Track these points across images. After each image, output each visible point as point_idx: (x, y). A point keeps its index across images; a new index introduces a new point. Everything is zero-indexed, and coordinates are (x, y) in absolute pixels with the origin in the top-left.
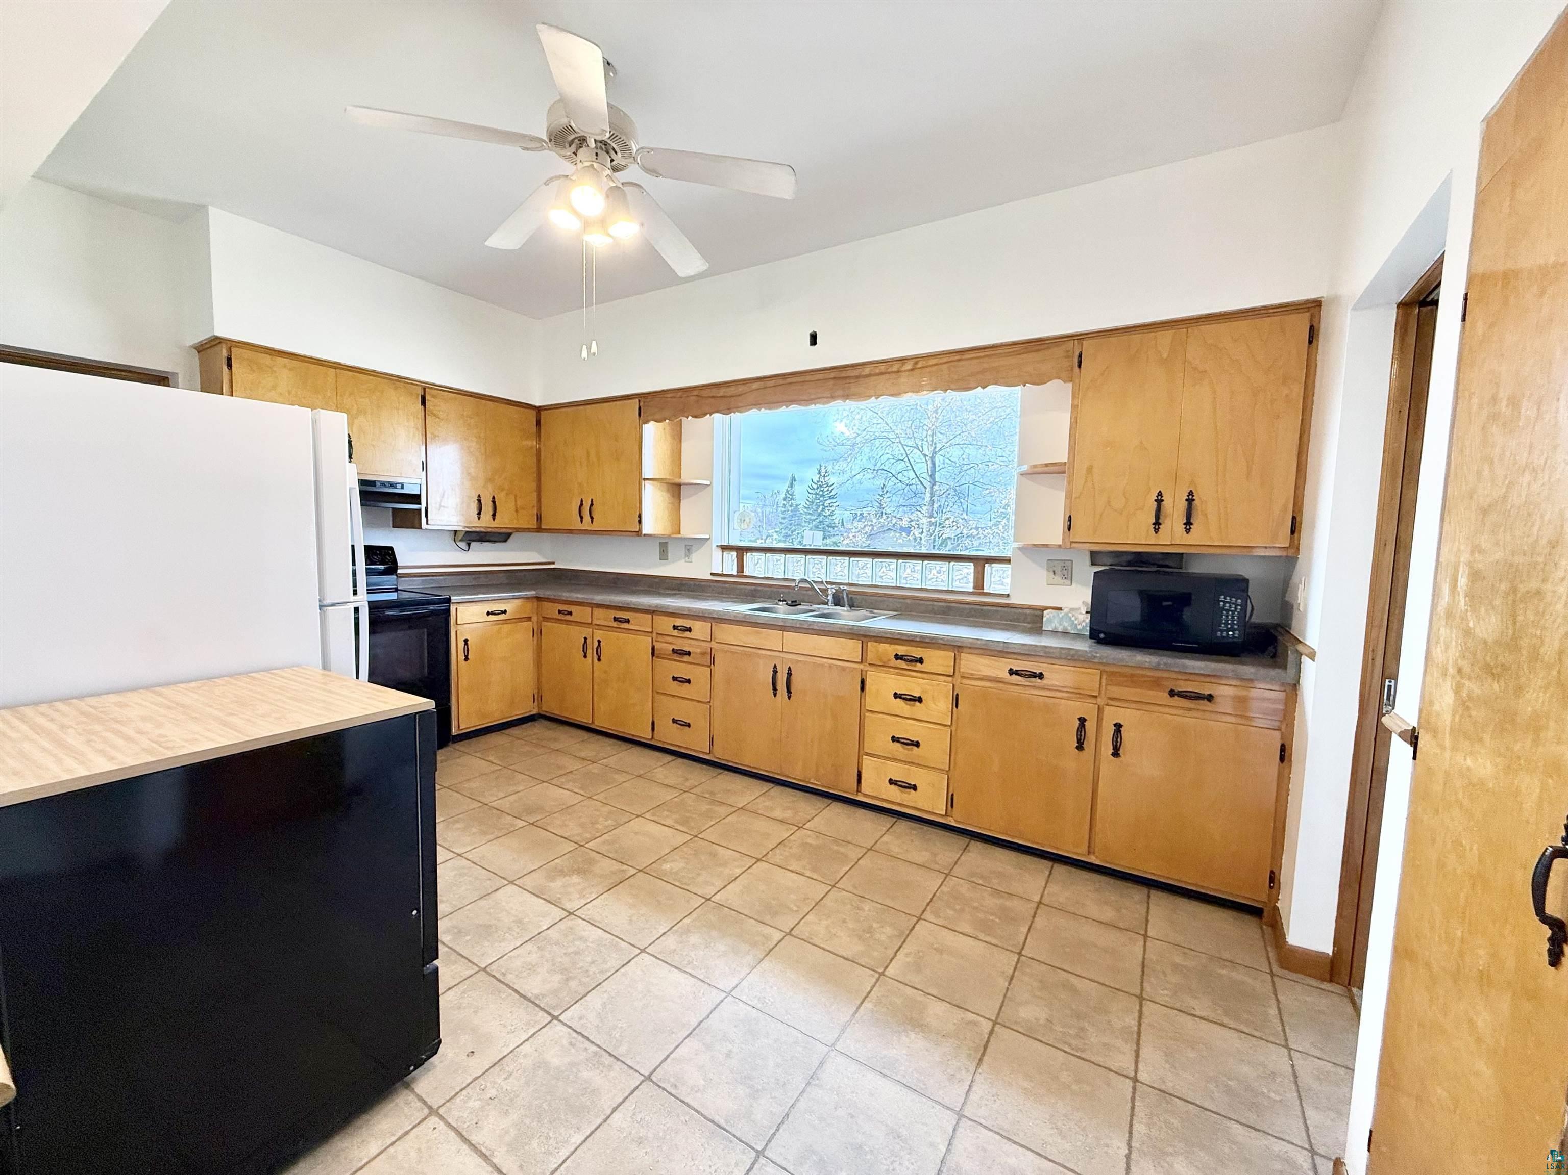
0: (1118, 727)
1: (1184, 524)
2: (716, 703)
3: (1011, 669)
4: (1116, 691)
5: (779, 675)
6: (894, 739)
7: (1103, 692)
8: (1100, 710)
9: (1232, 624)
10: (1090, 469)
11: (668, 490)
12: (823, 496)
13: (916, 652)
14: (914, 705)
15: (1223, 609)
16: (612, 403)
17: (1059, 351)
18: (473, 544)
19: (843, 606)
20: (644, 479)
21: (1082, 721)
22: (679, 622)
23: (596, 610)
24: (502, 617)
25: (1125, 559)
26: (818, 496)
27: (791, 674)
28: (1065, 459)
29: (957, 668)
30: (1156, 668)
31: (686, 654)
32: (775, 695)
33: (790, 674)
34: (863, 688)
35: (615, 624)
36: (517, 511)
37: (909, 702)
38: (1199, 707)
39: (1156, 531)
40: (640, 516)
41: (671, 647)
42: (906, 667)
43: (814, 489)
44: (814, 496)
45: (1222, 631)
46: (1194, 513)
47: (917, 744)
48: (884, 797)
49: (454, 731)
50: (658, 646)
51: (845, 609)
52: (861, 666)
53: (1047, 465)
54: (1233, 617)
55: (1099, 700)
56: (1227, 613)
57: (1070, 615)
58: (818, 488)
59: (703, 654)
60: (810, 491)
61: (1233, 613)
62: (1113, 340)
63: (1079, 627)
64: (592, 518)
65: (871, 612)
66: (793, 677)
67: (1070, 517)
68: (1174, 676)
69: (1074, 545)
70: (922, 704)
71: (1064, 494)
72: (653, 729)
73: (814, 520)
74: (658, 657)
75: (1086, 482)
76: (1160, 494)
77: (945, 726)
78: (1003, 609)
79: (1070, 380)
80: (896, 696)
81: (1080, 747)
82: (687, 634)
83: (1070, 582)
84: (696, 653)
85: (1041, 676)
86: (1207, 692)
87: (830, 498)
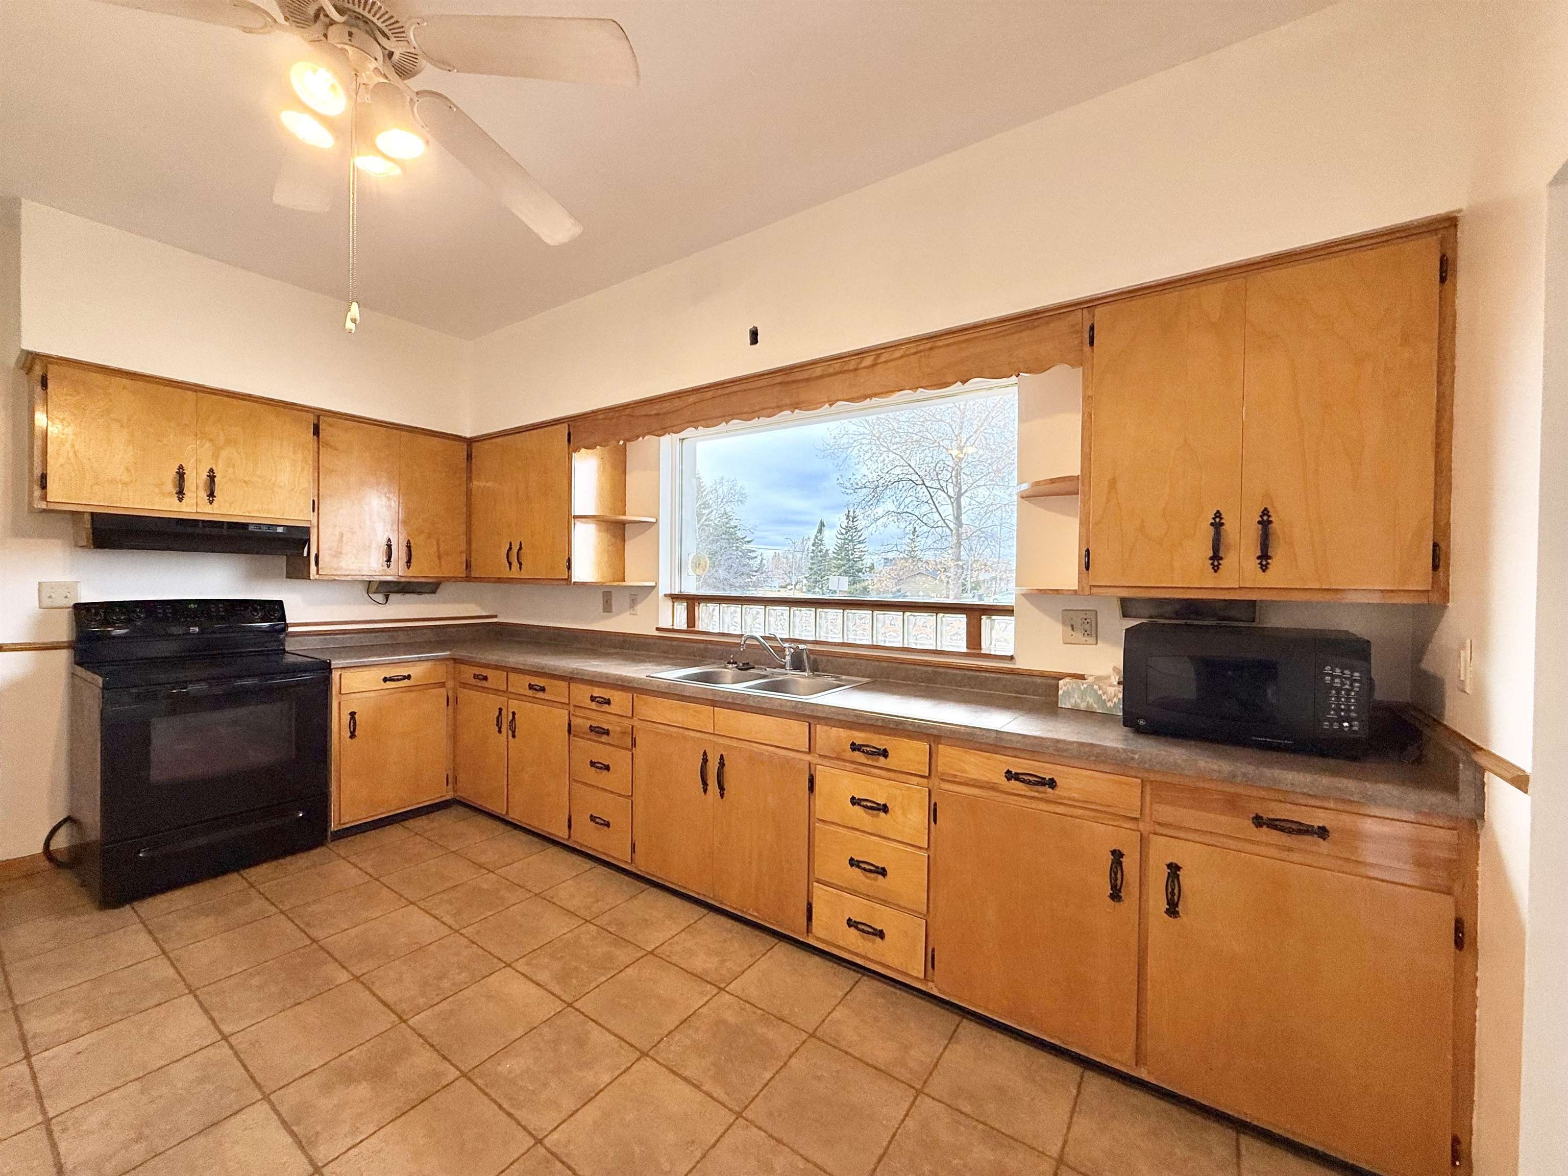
0: (1174, 869)
1: (1258, 558)
2: (639, 800)
3: (1008, 772)
4: (1166, 812)
5: (710, 764)
6: (853, 862)
7: (1147, 811)
8: (1143, 840)
9: (1348, 710)
10: (1113, 483)
11: (607, 530)
12: (851, 541)
13: (878, 741)
14: (877, 816)
15: (1331, 687)
16: (540, 430)
17: (1062, 326)
18: (393, 597)
19: (804, 671)
20: (575, 517)
21: (1117, 856)
22: (597, 692)
23: (512, 676)
24: (406, 683)
25: (1168, 609)
26: (847, 541)
27: (724, 765)
28: (1077, 472)
29: (933, 767)
30: (1231, 779)
31: (604, 733)
32: (705, 791)
33: (722, 764)
34: (811, 788)
35: (531, 693)
36: (439, 557)
37: (870, 811)
38: (1302, 846)
39: (1216, 568)
40: (569, 560)
41: (589, 723)
42: (865, 761)
43: (842, 534)
44: (843, 541)
45: (1331, 721)
46: (1273, 542)
47: (883, 872)
48: (841, 943)
49: (334, 826)
50: (575, 721)
51: (806, 674)
52: (808, 758)
53: (1053, 481)
54: (1348, 699)
55: (1141, 826)
56: (1338, 693)
57: (1096, 687)
58: (847, 533)
59: (623, 733)
60: (839, 536)
61: (1348, 692)
62: (1137, 304)
63: (1110, 704)
64: (520, 564)
65: (837, 678)
66: (726, 769)
67: (1088, 551)
68: (1263, 793)
69: (1094, 590)
70: (888, 816)
71: (1078, 521)
72: (570, 827)
73: (844, 565)
74: (574, 736)
75: (1108, 501)
76: (1218, 515)
77: (920, 848)
78: (1005, 676)
79: (1078, 362)
80: (854, 801)
81: (1116, 896)
82: (606, 708)
83: (1094, 639)
84: (615, 732)
85: (1052, 784)
86: (1317, 823)
87: (859, 542)
